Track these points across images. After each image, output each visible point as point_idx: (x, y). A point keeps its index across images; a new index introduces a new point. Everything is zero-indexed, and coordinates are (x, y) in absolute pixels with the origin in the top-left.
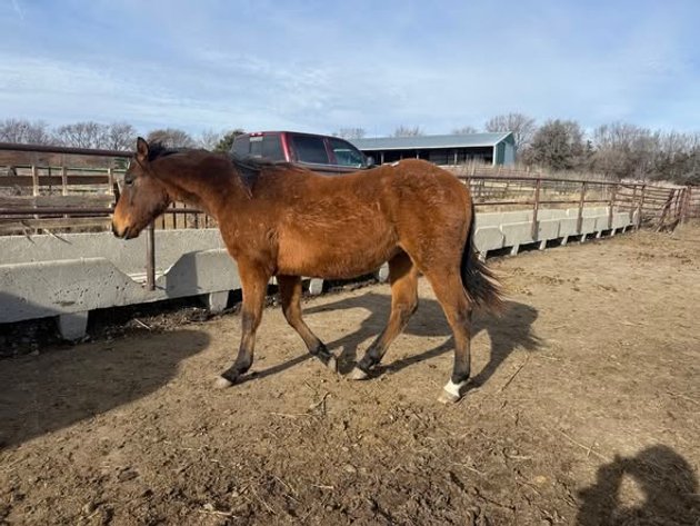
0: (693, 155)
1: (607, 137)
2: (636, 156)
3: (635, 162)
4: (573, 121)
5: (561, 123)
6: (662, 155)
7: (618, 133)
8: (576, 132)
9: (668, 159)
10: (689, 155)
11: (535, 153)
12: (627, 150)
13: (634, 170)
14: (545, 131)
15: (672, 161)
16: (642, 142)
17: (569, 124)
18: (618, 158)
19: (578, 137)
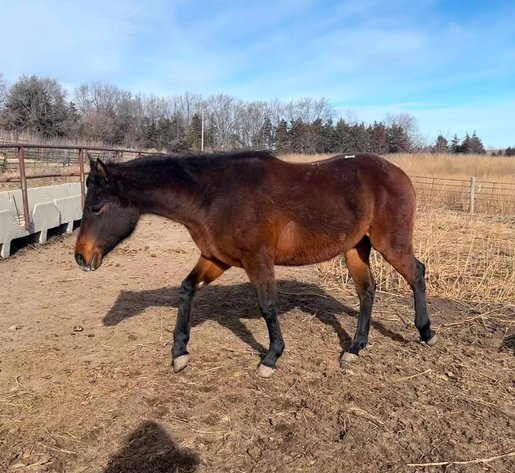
0: (175, 122)
1: (90, 99)
2: (122, 121)
3: (122, 128)
4: (52, 79)
5: (39, 79)
6: (147, 120)
7: (99, 94)
8: (57, 91)
9: (153, 125)
10: (171, 121)
11: (14, 116)
12: (111, 114)
13: (123, 137)
14: (20, 89)
15: (157, 127)
16: (126, 105)
17: (48, 81)
18: (105, 123)
19: (60, 99)
